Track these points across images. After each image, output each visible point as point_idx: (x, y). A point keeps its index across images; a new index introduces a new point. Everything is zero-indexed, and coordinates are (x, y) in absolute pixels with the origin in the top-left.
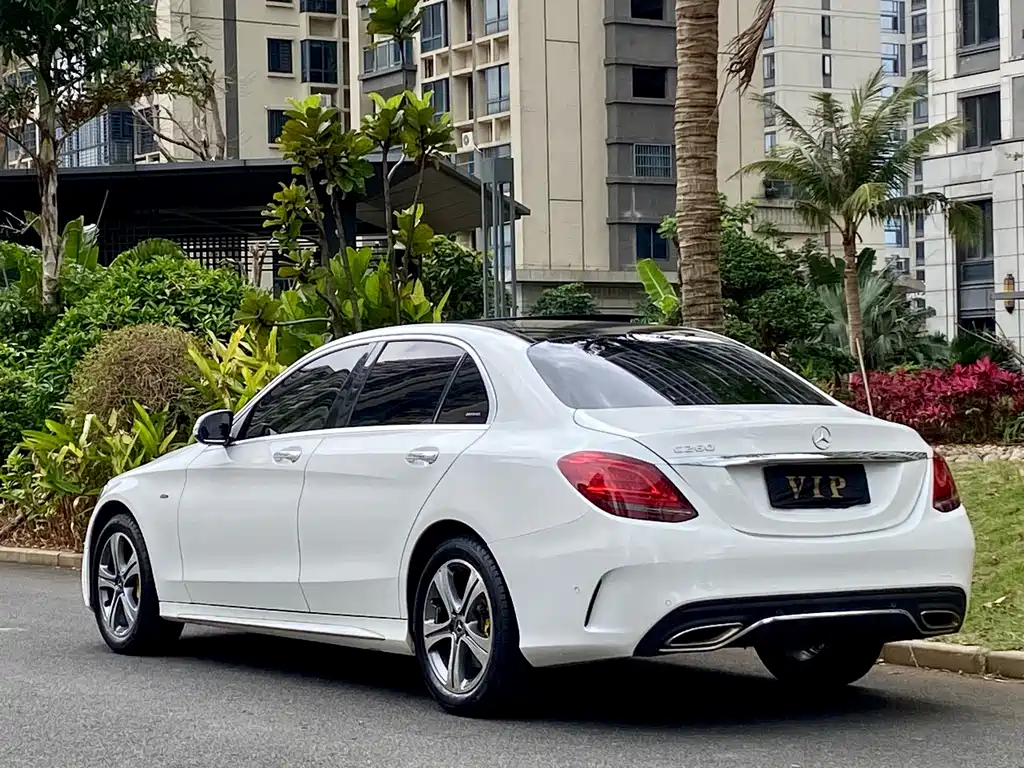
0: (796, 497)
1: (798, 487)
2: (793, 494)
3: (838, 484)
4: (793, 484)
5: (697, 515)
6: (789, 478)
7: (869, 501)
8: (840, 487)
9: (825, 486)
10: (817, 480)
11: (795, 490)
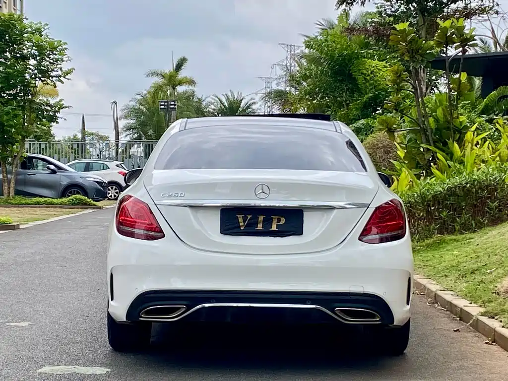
0: (242, 228)
1: (244, 222)
2: (239, 227)
3: (279, 221)
4: (241, 220)
5: (164, 236)
6: (238, 216)
7: (302, 234)
8: (281, 223)
9: (268, 222)
10: (261, 218)
11: (241, 224)
